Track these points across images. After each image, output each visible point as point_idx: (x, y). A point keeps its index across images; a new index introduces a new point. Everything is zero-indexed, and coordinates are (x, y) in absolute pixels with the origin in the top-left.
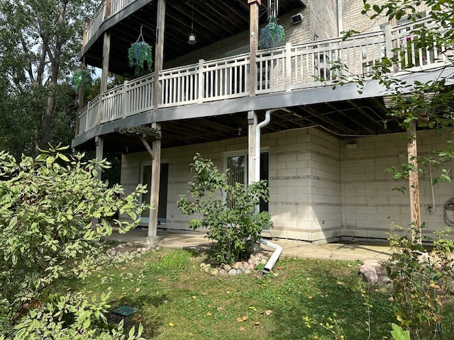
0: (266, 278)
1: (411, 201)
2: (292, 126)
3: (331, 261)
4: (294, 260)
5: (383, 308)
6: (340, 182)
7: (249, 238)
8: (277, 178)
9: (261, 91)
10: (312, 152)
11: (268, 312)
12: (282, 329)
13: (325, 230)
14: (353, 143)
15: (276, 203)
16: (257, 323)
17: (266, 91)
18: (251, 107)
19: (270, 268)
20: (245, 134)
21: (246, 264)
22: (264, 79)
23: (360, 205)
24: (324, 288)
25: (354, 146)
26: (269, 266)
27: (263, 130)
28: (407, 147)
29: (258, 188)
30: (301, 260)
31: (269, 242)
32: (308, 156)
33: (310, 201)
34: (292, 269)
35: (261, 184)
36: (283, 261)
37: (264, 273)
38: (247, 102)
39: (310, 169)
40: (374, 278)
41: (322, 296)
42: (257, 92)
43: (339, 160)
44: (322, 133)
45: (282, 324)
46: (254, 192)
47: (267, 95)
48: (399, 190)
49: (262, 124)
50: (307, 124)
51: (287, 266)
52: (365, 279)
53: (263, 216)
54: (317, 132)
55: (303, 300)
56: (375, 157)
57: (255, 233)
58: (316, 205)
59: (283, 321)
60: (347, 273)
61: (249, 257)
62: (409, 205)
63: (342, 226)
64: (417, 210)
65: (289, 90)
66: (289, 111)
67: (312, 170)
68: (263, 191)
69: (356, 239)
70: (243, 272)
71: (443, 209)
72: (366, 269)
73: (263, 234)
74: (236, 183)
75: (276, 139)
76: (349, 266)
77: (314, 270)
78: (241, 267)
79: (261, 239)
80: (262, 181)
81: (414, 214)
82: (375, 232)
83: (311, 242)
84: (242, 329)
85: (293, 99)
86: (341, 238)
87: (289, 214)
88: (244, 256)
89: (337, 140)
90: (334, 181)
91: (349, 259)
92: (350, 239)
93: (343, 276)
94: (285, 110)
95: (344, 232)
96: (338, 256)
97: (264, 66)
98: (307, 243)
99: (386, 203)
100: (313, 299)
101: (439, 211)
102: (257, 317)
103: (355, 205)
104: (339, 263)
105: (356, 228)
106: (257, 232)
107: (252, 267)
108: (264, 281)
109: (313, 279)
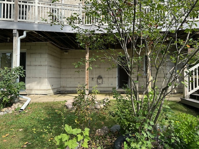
0: (21, 114)
1: (86, 76)
2: (39, 40)
3: (54, 102)
4: (36, 104)
5: (73, 118)
6: (61, 68)
7: (12, 96)
8: (30, 65)
9: (21, 20)
10: (48, 54)
11: (21, 130)
12: (27, 136)
13: (53, 89)
14: (67, 52)
15: (29, 78)
16: (14, 136)
17: (24, 20)
18: (15, 27)
19: (23, 109)
20: (12, 41)
21: (10, 108)
22: (23, 14)
23: (68, 78)
24: (49, 114)
25: (67, 53)
26: (23, 108)
27: (22, 41)
28: (85, 55)
29: (18, 70)
30: (40, 103)
31: (24, 97)
32: (46, 56)
33: (47, 76)
34: (35, 108)
35: (20, 68)
36: (31, 105)
37: (20, 112)
38: (13, 24)
39: (47, 62)
40: (70, 107)
41: (48, 118)
42: (19, 20)
43: (61, 59)
44: (53, 46)
45: (28, 134)
46: (15, 72)
47: (24, 23)
48: (77, 72)
49: (21, 37)
50: (46, 40)
51: (33, 107)
52: (67, 108)
53: (20, 84)
54: (51, 45)
55: (39, 121)
56: (75, 59)
57: (16, 93)
58: (50, 78)
59: (28, 132)
60: (60, 106)
61: (12, 105)
62: (85, 78)
63: (61, 87)
64: (88, 79)
65: (36, 22)
66: (37, 33)
67: (48, 63)
68: (21, 72)
69: (66, 92)
70: (8, 113)
71: (97, 79)
72: (68, 104)
73: (20, 93)
74: (5, 67)
75: (30, 46)
76: (61, 103)
77: (46, 107)
78: (6, 110)
79: (19, 95)
80: (21, 67)
81: (87, 81)
82: (74, 88)
83: (46, 95)
84: (5, 141)
85: (38, 27)
86: (60, 92)
87: (36, 82)
88: (9, 104)
89: (60, 50)
90: (58, 68)
91: (62, 100)
92: (64, 92)
93: (58, 108)
94: (34, 32)
95: (61, 89)
96: (57, 99)
97: (23, 7)
98: (44, 95)
99: (78, 77)
100: (44, 120)
101: (95, 80)
102: (14, 133)
103: (67, 78)
104: (57, 103)
105: (66, 87)
106: (17, 92)
107: (13, 109)
108: (20, 116)
109: (45, 111)
